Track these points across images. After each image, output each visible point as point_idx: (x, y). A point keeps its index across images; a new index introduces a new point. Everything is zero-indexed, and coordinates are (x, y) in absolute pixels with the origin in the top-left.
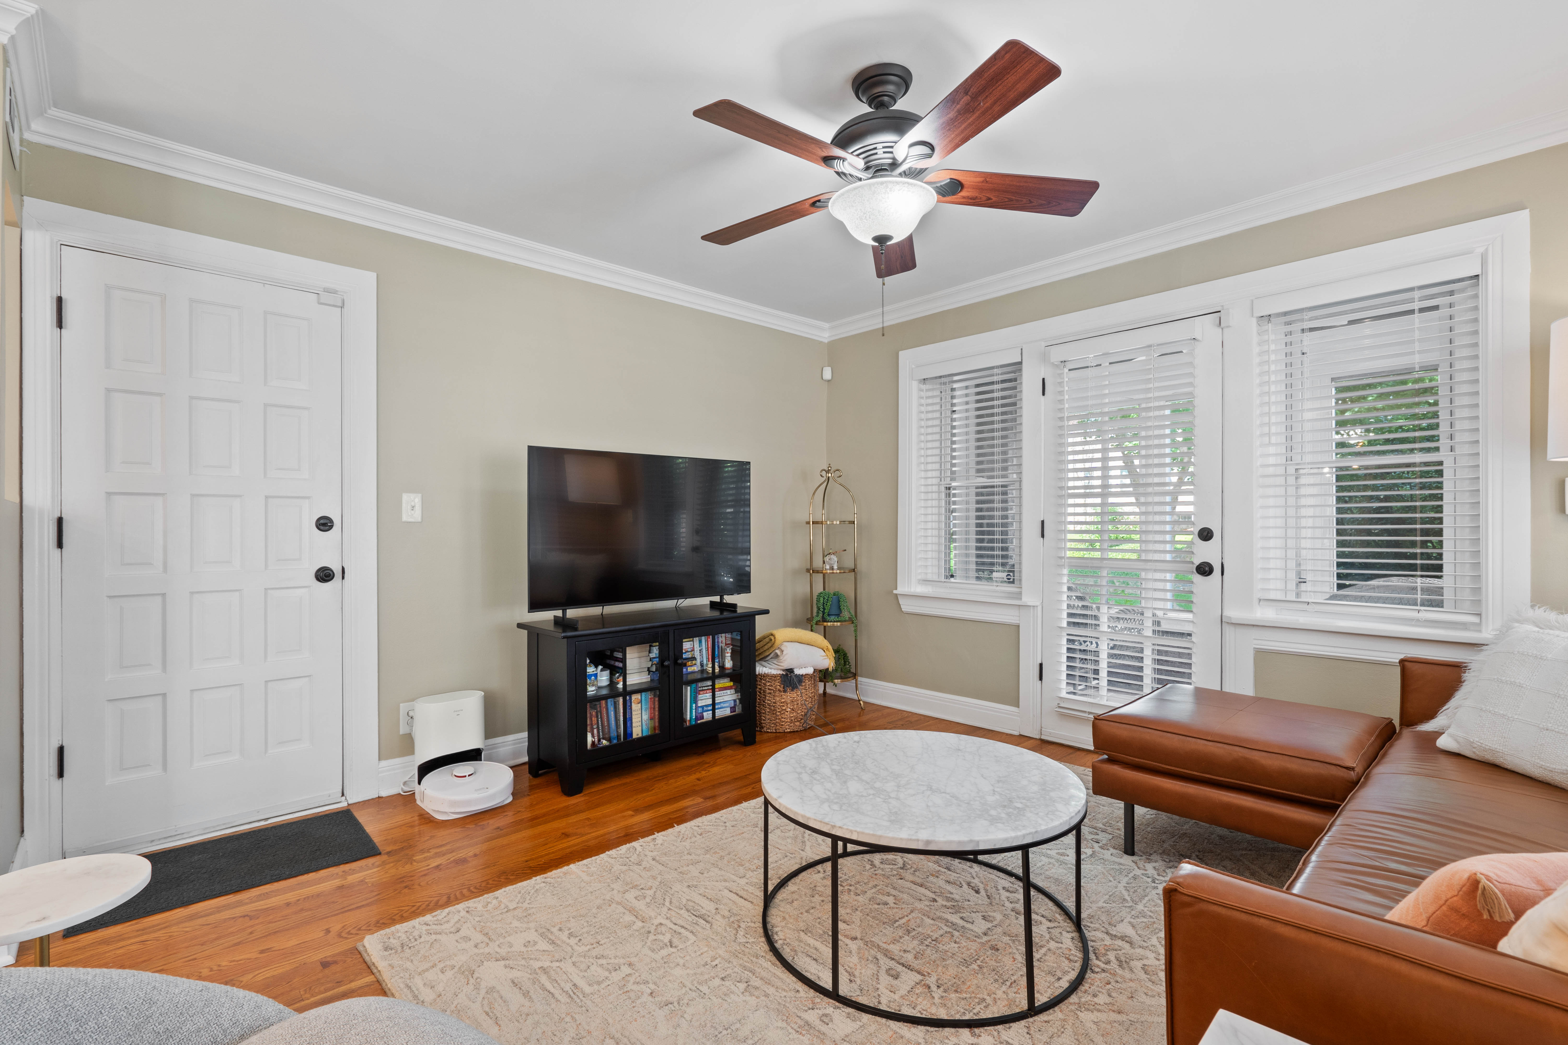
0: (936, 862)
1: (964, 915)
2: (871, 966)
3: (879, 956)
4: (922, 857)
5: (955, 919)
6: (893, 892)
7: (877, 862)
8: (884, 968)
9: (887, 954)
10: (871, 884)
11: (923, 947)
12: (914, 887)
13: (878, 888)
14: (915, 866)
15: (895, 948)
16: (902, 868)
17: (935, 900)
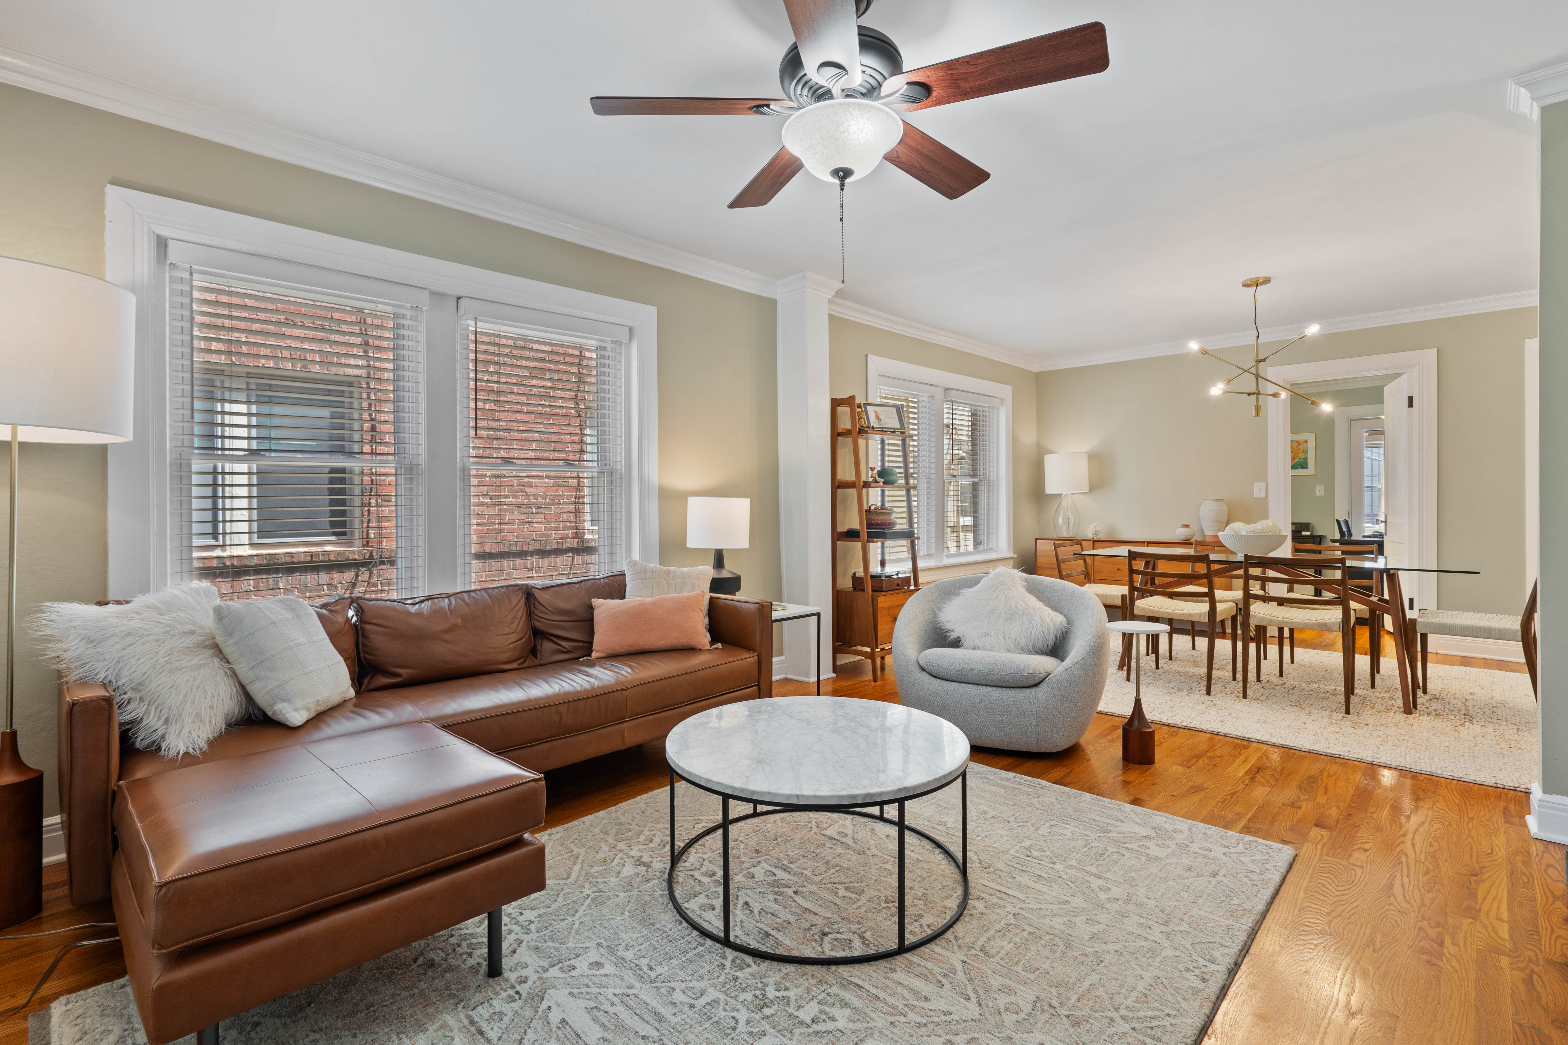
0: (779, 944)
1: (771, 878)
2: (859, 838)
3: (853, 845)
4: (796, 953)
5: (781, 874)
6: (838, 902)
7: (857, 943)
8: (849, 837)
9: (848, 847)
10: (863, 910)
11: (817, 851)
12: (815, 909)
13: (855, 906)
14: (808, 936)
15: (839, 850)
16: (825, 934)
17: (795, 893)
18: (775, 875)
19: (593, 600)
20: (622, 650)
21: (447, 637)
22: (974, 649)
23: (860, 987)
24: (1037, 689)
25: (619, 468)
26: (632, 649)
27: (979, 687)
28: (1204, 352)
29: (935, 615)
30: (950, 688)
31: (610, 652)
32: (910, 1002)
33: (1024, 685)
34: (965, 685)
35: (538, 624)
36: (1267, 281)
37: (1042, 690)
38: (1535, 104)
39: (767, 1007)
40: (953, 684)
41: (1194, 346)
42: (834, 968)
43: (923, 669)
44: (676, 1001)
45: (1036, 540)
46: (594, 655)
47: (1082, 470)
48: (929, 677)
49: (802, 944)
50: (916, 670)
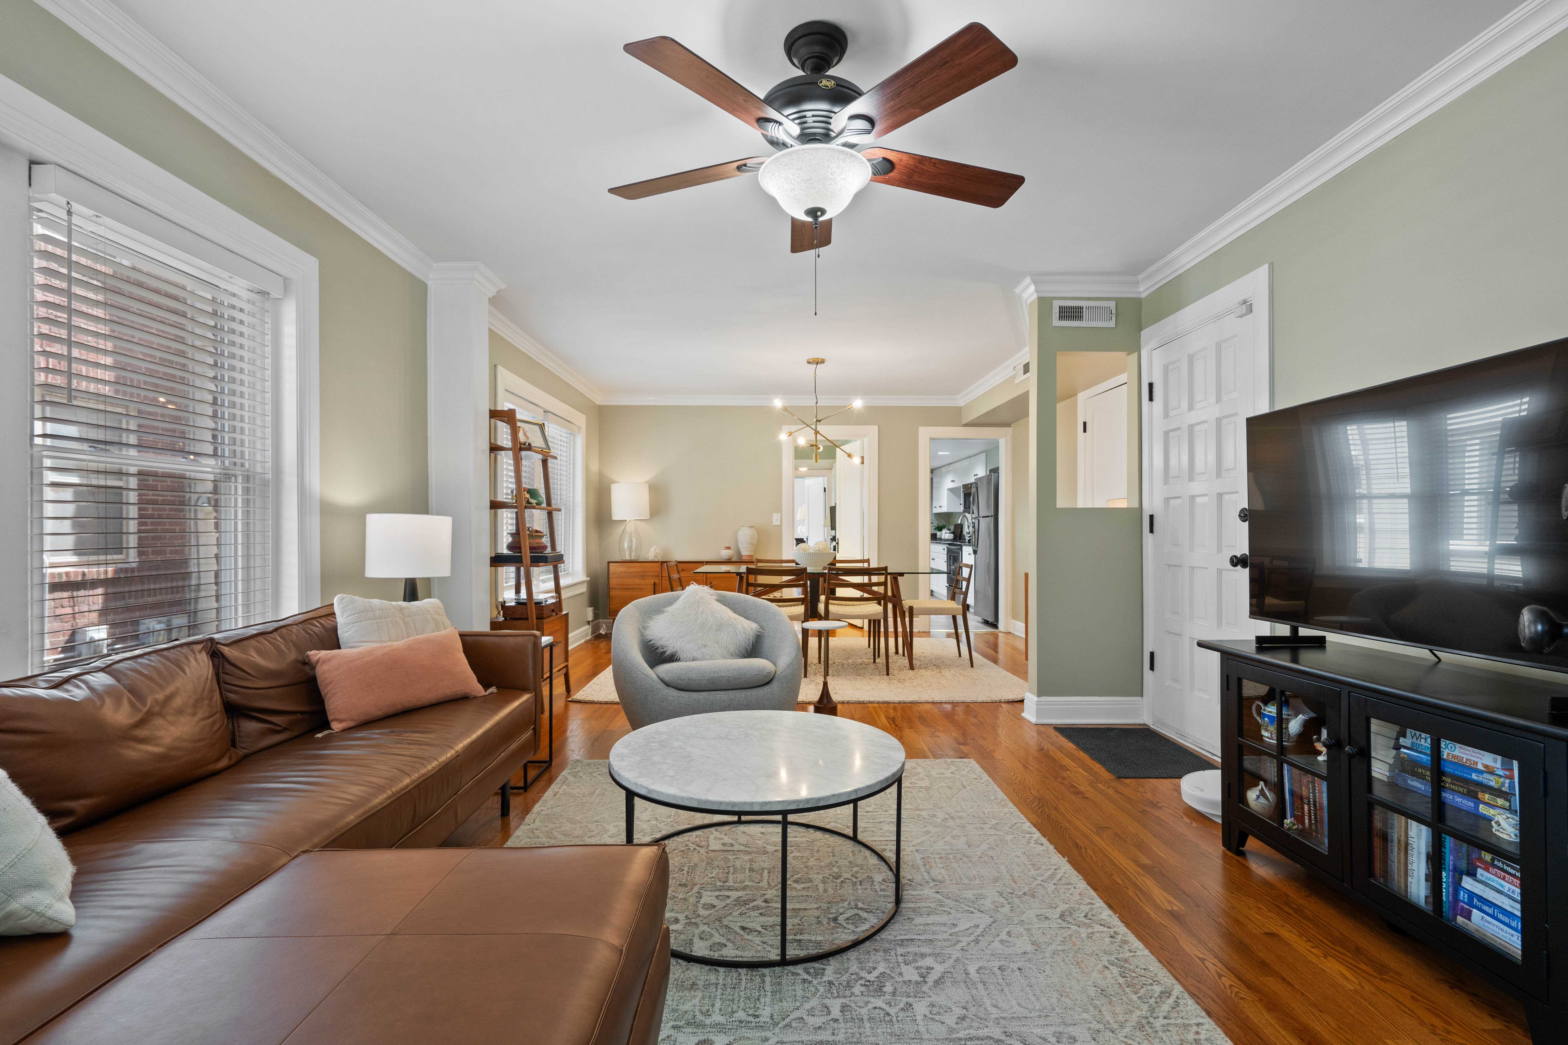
18: (728, 897)
19: (309, 653)
20: (379, 713)
21: (141, 733)
22: (693, 660)
23: (912, 940)
24: (771, 685)
25: (259, 469)
26: (391, 710)
27: (726, 692)
28: (785, 409)
29: (642, 635)
30: (700, 697)
31: (363, 718)
32: (950, 931)
33: (760, 684)
34: (714, 692)
35: (232, 696)
36: (823, 362)
37: (775, 685)
38: (1035, 294)
39: (883, 987)
40: (702, 693)
41: (778, 403)
42: (877, 937)
43: (667, 684)
44: (820, 1025)
45: (609, 563)
46: (336, 726)
47: (643, 498)
48: (676, 691)
49: (832, 934)
50: (662, 686)
